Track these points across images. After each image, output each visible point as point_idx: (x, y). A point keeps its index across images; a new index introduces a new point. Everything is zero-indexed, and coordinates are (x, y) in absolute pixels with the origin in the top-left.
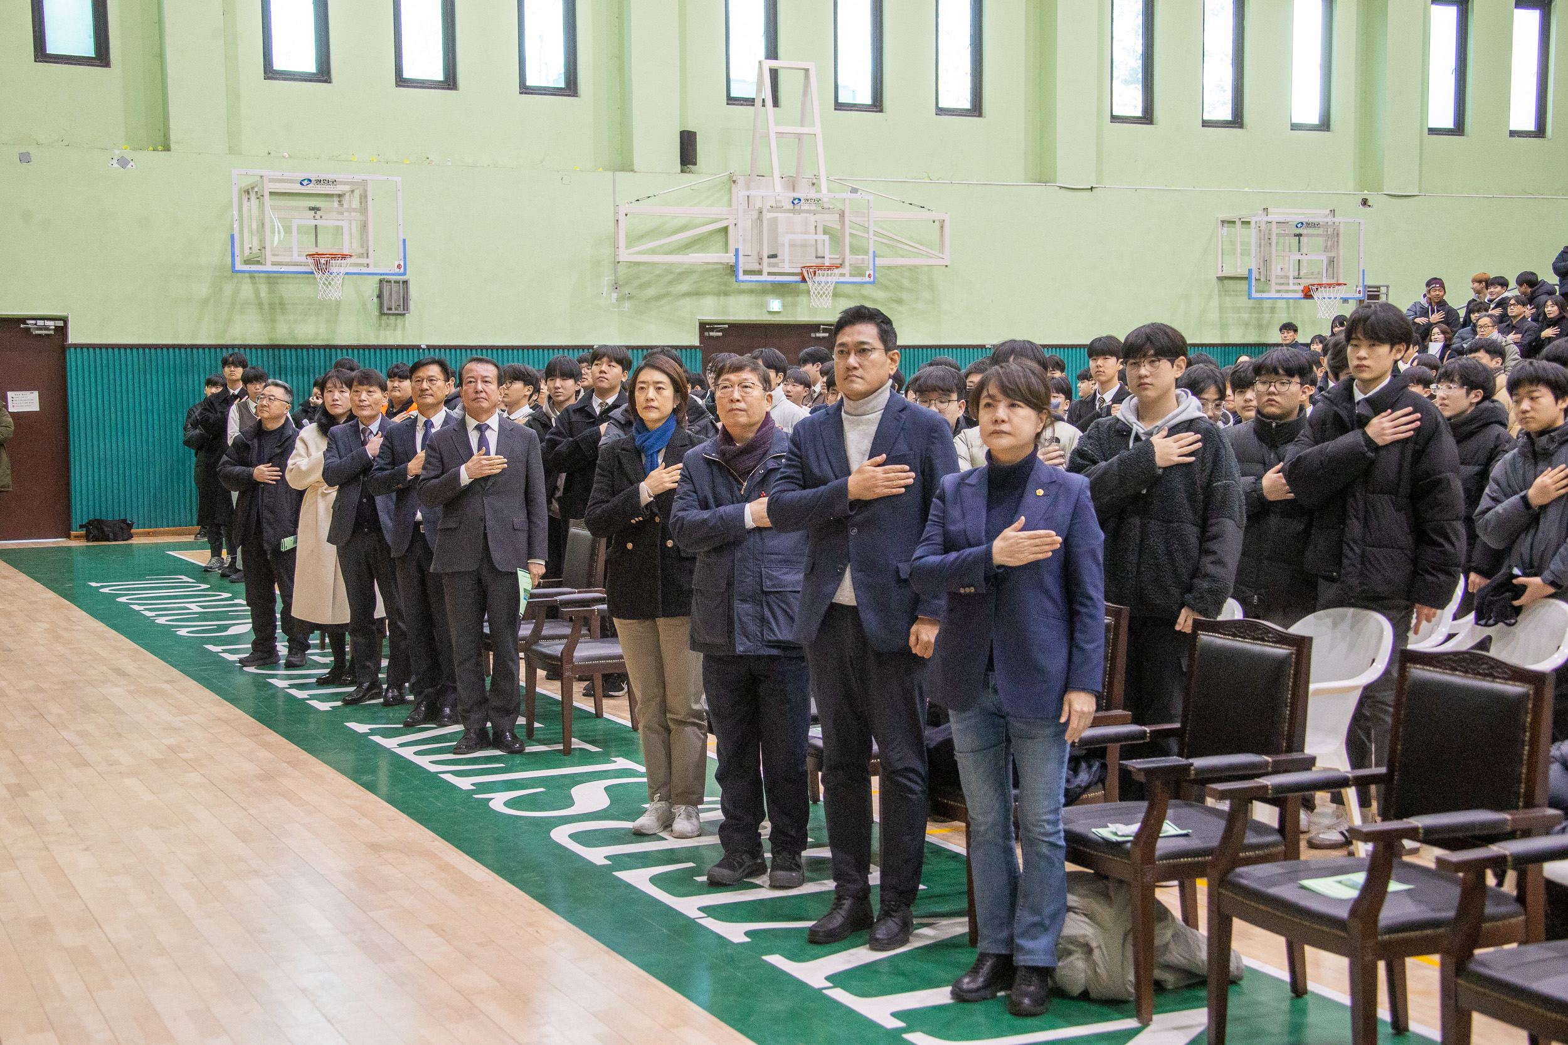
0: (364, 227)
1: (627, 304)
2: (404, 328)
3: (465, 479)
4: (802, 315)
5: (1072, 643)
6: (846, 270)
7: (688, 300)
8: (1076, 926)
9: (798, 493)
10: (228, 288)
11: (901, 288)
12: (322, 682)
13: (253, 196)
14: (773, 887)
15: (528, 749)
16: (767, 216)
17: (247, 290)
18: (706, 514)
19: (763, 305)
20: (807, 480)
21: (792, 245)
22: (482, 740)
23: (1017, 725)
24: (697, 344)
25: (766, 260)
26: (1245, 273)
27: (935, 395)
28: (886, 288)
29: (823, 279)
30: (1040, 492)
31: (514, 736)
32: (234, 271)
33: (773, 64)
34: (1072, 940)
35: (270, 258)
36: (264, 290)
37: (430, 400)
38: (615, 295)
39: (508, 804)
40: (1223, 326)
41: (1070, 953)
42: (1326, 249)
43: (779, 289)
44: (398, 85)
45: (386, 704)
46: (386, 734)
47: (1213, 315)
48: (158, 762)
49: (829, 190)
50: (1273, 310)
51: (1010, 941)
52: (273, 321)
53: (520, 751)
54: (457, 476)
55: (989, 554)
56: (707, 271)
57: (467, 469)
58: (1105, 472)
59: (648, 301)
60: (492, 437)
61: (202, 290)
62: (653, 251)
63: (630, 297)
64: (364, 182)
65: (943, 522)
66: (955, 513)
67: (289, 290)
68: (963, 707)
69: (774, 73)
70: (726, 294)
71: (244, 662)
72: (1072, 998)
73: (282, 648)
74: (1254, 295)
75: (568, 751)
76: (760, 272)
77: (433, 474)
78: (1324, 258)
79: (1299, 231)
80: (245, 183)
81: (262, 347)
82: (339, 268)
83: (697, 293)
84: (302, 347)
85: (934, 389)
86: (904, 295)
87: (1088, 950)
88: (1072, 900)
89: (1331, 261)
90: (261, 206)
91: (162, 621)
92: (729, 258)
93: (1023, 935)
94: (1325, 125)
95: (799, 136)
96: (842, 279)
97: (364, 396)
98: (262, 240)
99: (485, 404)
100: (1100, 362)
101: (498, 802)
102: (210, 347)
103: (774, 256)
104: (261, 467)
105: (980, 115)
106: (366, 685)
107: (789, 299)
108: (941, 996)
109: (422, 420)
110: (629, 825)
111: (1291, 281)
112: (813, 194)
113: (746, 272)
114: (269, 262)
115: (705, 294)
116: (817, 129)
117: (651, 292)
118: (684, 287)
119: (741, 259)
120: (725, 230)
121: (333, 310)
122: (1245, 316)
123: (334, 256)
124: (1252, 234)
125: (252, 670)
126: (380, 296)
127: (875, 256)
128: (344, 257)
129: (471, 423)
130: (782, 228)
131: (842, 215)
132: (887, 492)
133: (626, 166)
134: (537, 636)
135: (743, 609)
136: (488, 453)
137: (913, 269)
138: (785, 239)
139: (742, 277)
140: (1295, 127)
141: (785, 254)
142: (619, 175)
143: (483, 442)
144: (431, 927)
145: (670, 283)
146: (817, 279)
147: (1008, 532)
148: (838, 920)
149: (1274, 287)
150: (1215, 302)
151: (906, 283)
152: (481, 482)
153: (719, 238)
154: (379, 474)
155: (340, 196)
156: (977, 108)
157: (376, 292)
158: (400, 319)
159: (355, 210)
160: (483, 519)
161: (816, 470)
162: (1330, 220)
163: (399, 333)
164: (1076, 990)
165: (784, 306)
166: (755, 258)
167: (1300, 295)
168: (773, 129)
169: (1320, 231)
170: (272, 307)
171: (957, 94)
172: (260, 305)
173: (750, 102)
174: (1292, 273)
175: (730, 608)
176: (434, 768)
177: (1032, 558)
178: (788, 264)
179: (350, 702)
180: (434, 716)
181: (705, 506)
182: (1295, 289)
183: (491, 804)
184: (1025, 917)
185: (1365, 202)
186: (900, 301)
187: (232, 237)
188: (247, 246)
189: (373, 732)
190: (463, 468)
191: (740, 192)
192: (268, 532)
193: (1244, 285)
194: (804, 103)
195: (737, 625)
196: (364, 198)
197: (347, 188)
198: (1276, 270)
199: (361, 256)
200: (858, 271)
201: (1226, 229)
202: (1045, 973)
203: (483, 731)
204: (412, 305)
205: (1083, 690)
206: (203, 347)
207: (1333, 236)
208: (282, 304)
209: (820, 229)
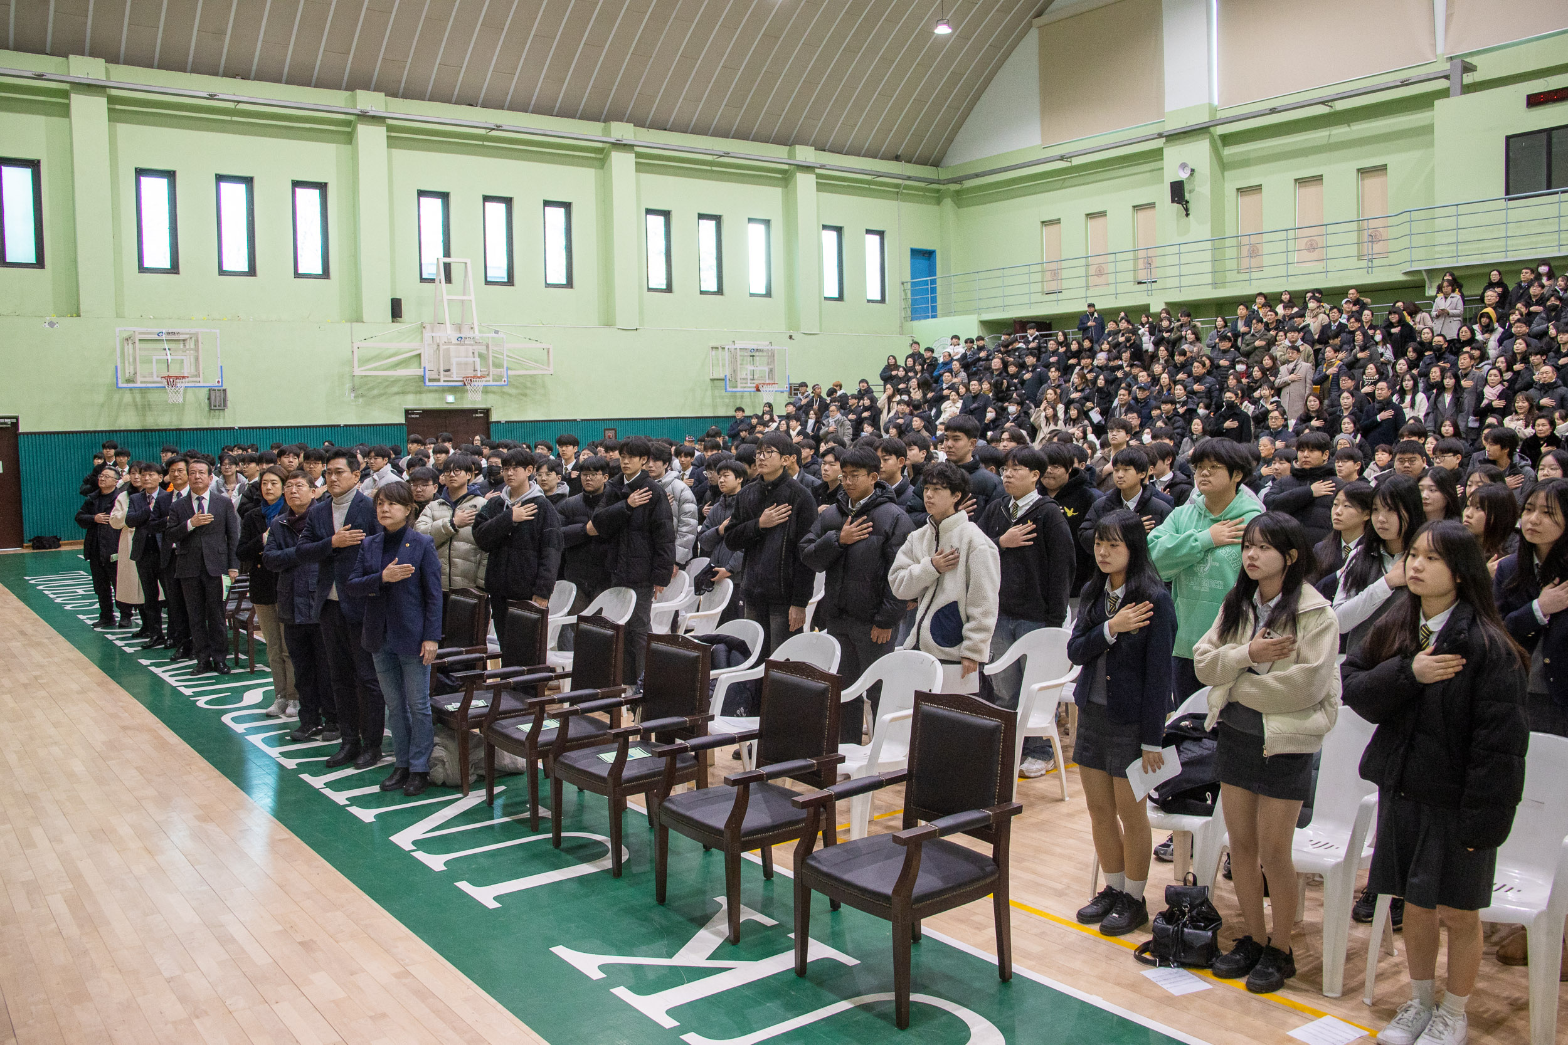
0: (197, 359)
1: (361, 400)
2: (224, 418)
3: (190, 526)
4: (467, 405)
5: (426, 618)
6: (490, 378)
7: (397, 397)
8: (439, 752)
9: (311, 544)
10: (116, 397)
11: (526, 387)
12: (135, 636)
13: (130, 342)
14: (324, 740)
15: (233, 672)
16: (442, 348)
17: (128, 398)
18: (279, 552)
19: (444, 399)
20: (315, 538)
21: (459, 364)
22: (206, 667)
23: (402, 658)
24: (403, 422)
25: (442, 373)
26: (722, 376)
27: (420, 482)
28: (517, 388)
29: (475, 383)
30: (408, 545)
31: (225, 666)
32: (117, 387)
33: (447, 260)
34: (436, 759)
35: (139, 379)
36: (138, 397)
37: (179, 482)
38: (353, 395)
39: (207, 703)
40: (714, 407)
41: (436, 765)
42: (768, 364)
43: (453, 390)
44: (220, 274)
45: (166, 648)
46: (157, 665)
47: (708, 400)
48: (25, 686)
49: (480, 332)
50: (742, 397)
51: (408, 762)
52: (144, 415)
53: (228, 673)
54: (186, 525)
55: (380, 577)
56: (408, 380)
57: (191, 522)
58: (490, 524)
59: (374, 397)
60: (206, 504)
61: (100, 398)
62: (376, 369)
63: (362, 396)
64: (196, 334)
65: (363, 560)
66: (368, 556)
67: (153, 397)
68: (376, 652)
69: (447, 267)
70: (420, 393)
71: (95, 625)
72: (438, 786)
73: (117, 614)
74: (729, 389)
75: (252, 672)
76: (439, 380)
77: (174, 524)
78: (767, 369)
79: (753, 354)
80: (126, 335)
81: (138, 431)
82: (181, 384)
83: (403, 393)
84: (162, 430)
85: (420, 479)
86: (528, 391)
87: (443, 763)
88: (437, 740)
89: (771, 371)
90: (134, 349)
91: (58, 600)
92: (420, 372)
93: (413, 758)
94: (768, 294)
95: (463, 301)
96: (488, 383)
97: (148, 477)
98: (135, 369)
99: (201, 485)
100: (564, 448)
101: (202, 702)
102: (106, 432)
103: (449, 370)
104: (100, 515)
105: (572, 287)
106: (155, 638)
107: (459, 395)
108: (376, 789)
109: (176, 492)
110: (264, 711)
111: (749, 381)
112: (471, 335)
113: (430, 380)
114: (139, 382)
115: (408, 393)
116: (472, 297)
117: (375, 392)
118: (395, 389)
119: (427, 373)
120: (419, 355)
121: (181, 408)
122: (727, 400)
123: (177, 378)
124: (726, 353)
125: (99, 629)
126: (209, 399)
127: (508, 369)
128: (184, 377)
129: (194, 496)
130: (452, 354)
131: (488, 347)
132: (352, 543)
133: (359, 320)
134: (238, 609)
135: (298, 600)
136: (203, 512)
137: (531, 376)
138: (454, 361)
139: (428, 383)
140: (752, 295)
141: (454, 370)
142: (355, 324)
143: (200, 506)
144: (136, 768)
145: (387, 387)
146: (473, 384)
147: (390, 566)
148: (342, 755)
149: (739, 385)
150: (709, 393)
151: (529, 384)
152: (199, 529)
153: (416, 360)
154: (153, 523)
155: (184, 340)
156: (570, 284)
157: (207, 397)
158: (222, 413)
159: (192, 349)
160: (201, 549)
161: (319, 533)
162: (769, 347)
163: (221, 420)
164: (440, 782)
165: (455, 399)
166: (436, 370)
167: (754, 389)
168: (446, 297)
169: (765, 354)
170: (144, 407)
171: (558, 275)
172: (136, 406)
173: (432, 281)
174: (749, 377)
175: (293, 599)
176: (175, 684)
177: (402, 577)
178: (456, 375)
179: (145, 647)
180: (187, 655)
181: (280, 548)
182: (751, 387)
183: (198, 704)
184: (413, 749)
185: (791, 337)
186: (525, 395)
187: (116, 367)
188: (127, 371)
189: (152, 664)
190: (189, 521)
191: (427, 334)
192: (103, 550)
193: (722, 383)
194: (465, 281)
195: (296, 609)
196: (197, 341)
197: (187, 336)
198: (742, 374)
199: (196, 376)
200: (499, 378)
201: (714, 352)
202: (424, 776)
203: (209, 662)
204: (229, 404)
205: (430, 640)
206: (102, 432)
207: (772, 355)
208: (149, 405)
209: (476, 354)
